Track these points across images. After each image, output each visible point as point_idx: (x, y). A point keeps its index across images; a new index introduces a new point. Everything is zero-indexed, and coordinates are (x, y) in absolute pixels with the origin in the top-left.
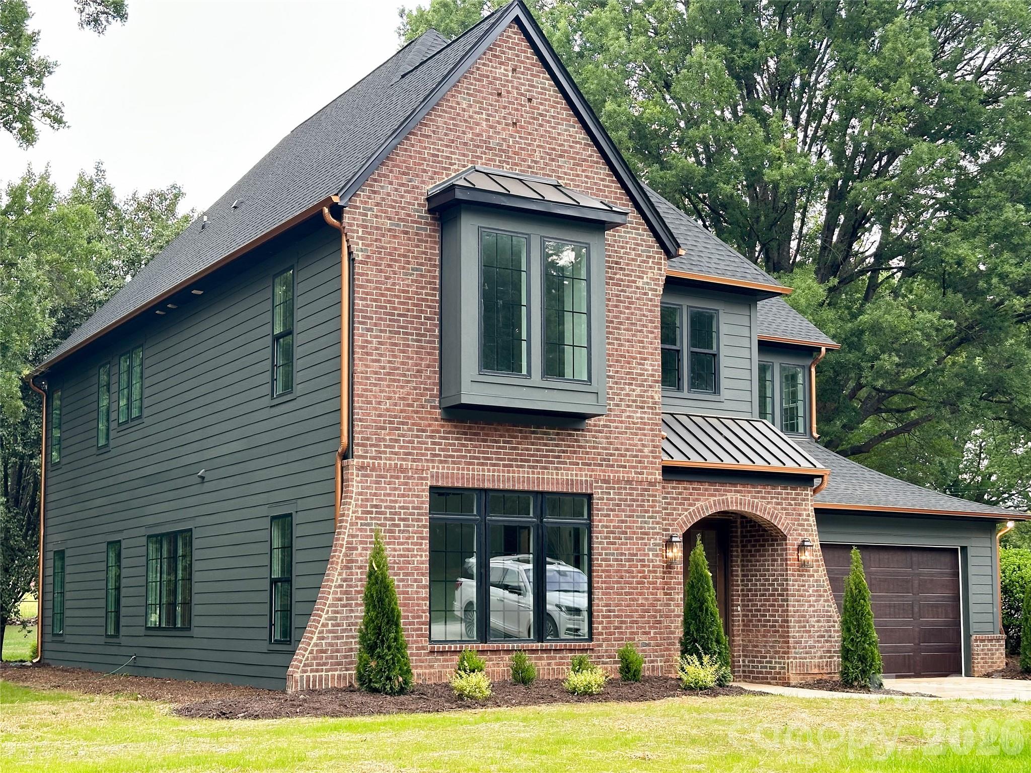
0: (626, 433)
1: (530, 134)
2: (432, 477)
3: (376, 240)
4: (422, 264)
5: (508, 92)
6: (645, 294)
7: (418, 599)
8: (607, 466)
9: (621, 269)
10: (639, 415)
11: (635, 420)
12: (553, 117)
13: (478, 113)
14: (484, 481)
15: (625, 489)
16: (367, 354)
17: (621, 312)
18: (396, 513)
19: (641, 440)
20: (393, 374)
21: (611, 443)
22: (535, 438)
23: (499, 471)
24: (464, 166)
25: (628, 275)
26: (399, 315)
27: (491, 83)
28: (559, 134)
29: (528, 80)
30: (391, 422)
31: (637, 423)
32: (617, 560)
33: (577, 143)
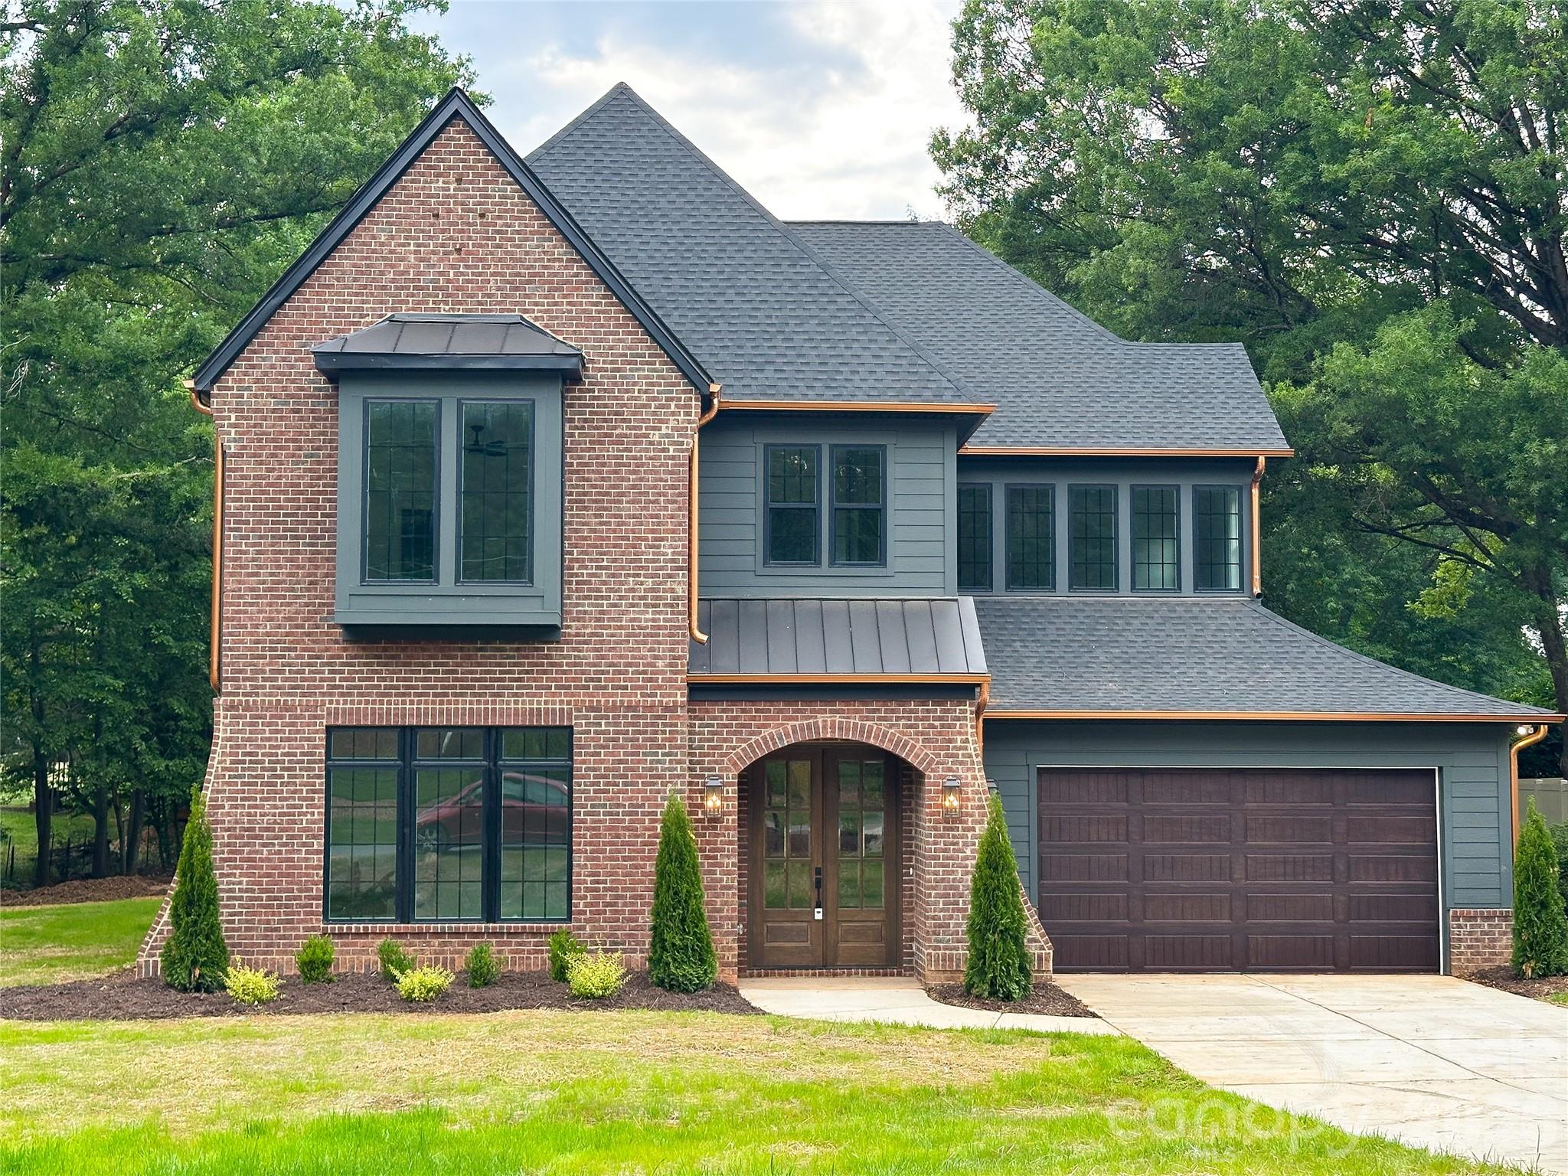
0: (628, 642)
1: (481, 260)
2: (329, 714)
3: (255, 426)
4: (319, 448)
5: (449, 211)
6: (664, 450)
7: (307, 867)
8: (595, 688)
9: (624, 421)
10: (650, 616)
11: (643, 624)
12: (518, 232)
13: (403, 245)
14: (404, 716)
15: (625, 717)
16: (241, 567)
17: (623, 479)
18: (277, 762)
19: (650, 650)
20: (277, 589)
21: (603, 657)
22: (482, 657)
23: (426, 702)
24: (381, 316)
25: (635, 428)
26: (285, 515)
27: (423, 203)
28: (527, 253)
29: (480, 190)
30: (271, 649)
31: (647, 627)
32: (610, 814)
33: (555, 261)
